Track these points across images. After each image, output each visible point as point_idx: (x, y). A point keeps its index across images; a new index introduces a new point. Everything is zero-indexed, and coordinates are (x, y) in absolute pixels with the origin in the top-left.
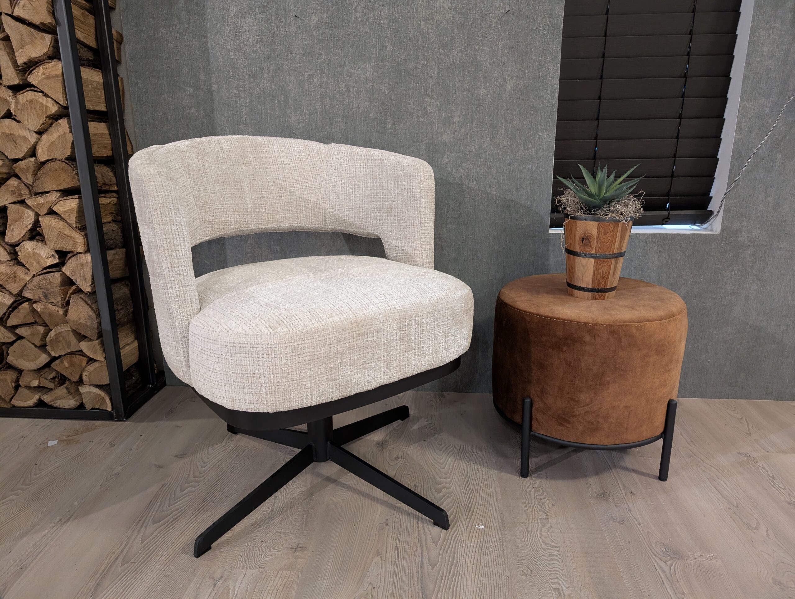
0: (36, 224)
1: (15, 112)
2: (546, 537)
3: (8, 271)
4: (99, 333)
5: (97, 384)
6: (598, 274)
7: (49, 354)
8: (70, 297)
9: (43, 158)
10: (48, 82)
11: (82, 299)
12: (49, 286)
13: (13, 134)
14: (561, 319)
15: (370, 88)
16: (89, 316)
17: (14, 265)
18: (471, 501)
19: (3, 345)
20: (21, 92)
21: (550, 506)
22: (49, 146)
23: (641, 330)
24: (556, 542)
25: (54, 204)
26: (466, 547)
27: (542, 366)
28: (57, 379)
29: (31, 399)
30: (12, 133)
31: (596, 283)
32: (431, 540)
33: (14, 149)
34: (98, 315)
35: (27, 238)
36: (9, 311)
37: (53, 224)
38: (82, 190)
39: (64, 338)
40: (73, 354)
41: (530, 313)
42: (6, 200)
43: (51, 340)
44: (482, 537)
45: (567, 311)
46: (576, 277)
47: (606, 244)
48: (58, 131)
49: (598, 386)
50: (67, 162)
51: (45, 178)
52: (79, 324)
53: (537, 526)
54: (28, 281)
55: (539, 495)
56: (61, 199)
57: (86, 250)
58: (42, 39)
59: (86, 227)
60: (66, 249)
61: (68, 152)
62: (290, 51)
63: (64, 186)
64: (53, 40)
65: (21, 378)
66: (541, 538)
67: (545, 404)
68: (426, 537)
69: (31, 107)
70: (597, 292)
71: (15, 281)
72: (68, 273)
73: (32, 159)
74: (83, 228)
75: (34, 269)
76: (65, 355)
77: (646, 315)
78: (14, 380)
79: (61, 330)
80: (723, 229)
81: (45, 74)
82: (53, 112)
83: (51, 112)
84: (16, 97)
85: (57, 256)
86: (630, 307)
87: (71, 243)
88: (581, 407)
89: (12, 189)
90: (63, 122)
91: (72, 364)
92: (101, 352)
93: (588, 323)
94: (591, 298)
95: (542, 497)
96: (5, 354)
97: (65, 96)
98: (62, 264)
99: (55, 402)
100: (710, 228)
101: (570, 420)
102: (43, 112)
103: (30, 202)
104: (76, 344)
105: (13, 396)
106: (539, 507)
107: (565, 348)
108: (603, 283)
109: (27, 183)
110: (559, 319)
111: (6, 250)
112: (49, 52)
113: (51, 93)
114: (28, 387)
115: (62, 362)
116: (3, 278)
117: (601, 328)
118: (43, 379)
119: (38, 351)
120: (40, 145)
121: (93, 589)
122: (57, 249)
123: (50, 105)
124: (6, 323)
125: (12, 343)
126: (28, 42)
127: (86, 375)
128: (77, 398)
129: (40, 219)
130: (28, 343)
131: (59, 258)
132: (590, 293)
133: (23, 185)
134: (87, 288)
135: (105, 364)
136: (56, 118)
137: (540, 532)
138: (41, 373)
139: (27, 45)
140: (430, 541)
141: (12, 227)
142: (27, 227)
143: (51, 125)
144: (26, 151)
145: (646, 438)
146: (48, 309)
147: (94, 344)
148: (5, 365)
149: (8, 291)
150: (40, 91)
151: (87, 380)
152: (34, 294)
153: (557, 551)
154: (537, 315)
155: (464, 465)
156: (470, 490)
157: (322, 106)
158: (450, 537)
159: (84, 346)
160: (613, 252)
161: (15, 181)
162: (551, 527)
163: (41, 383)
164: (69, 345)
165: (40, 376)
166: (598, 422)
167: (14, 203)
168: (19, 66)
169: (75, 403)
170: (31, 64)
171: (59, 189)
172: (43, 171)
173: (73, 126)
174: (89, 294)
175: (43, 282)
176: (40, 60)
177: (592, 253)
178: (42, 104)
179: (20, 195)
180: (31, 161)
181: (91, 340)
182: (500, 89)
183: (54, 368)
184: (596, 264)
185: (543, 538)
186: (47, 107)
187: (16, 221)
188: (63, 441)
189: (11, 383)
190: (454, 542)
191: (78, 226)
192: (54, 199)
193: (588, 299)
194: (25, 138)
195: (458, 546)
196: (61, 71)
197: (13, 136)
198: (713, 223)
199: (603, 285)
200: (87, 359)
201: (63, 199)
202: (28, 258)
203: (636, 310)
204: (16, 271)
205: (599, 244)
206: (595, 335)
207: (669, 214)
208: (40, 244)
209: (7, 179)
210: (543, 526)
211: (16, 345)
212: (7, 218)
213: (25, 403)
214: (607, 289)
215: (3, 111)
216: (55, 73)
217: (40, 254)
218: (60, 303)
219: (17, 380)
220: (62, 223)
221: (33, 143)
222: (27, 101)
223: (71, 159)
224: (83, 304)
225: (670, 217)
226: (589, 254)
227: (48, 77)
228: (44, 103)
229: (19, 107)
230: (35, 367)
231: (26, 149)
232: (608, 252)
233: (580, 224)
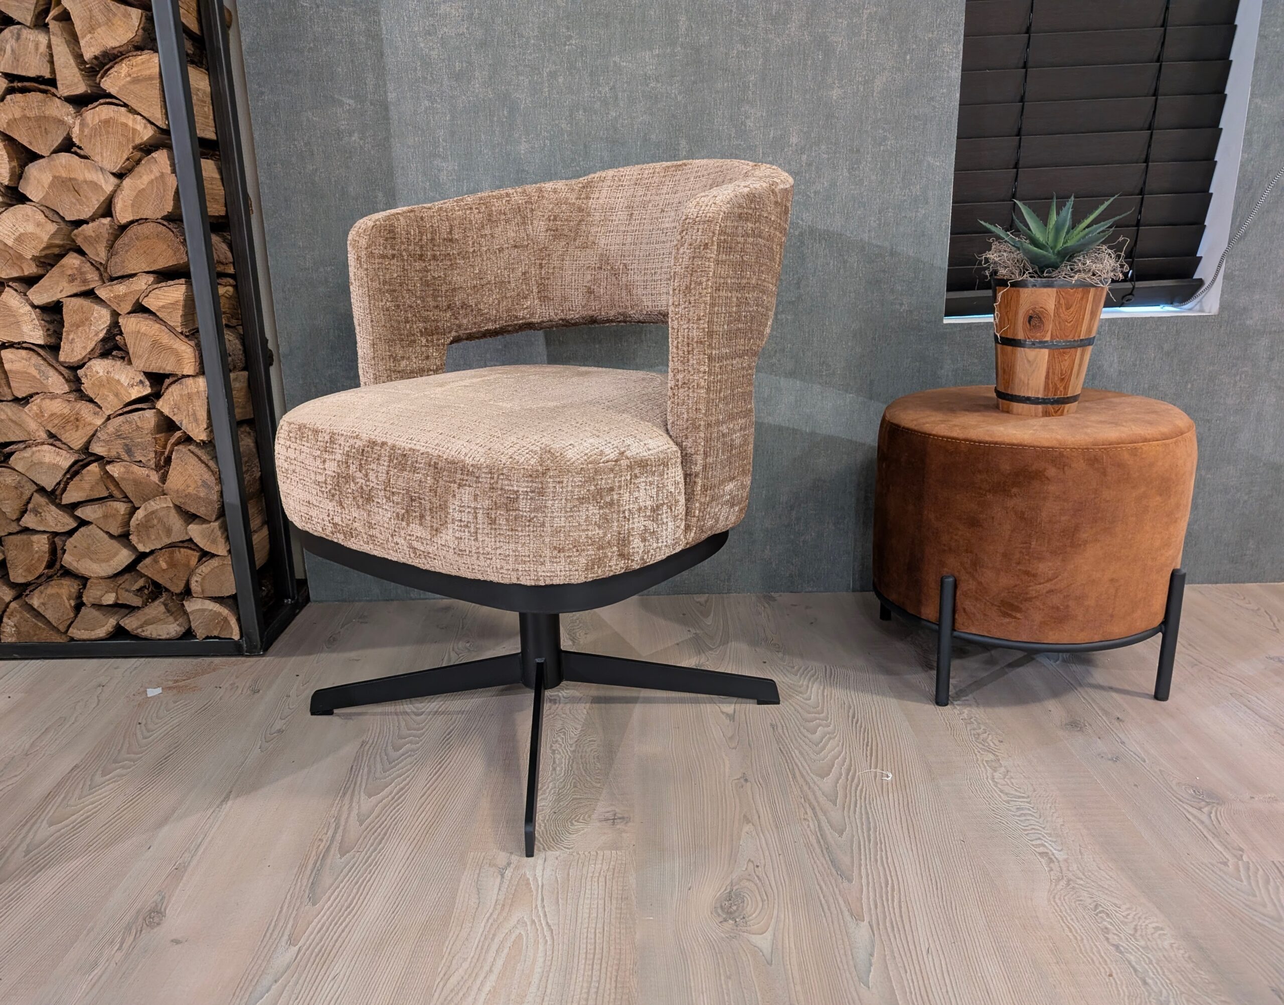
0: (115, 329)
1: (80, 140)
2: (1004, 785)
3: (66, 411)
4: (219, 509)
5: (214, 595)
6: (1054, 373)
7: (134, 549)
8: (171, 452)
9: (125, 217)
10: (136, 88)
11: (192, 452)
12: (135, 433)
13: (75, 179)
14: (1008, 444)
15: (651, 92)
16: (203, 481)
17: (76, 400)
18: (868, 742)
19: (54, 538)
20: (90, 106)
21: (997, 742)
22: (137, 195)
23: (1136, 455)
24: (1021, 790)
25: (143, 295)
26: (883, 804)
27: (974, 523)
28: (146, 591)
29: (103, 626)
30: (72, 176)
31: (1051, 389)
32: (825, 798)
33: (75, 204)
34: (220, 480)
35: (97, 354)
36: (65, 480)
37: (143, 329)
38: (192, 269)
39: (160, 520)
40: (175, 547)
41: (953, 438)
42: (61, 291)
43: (138, 524)
44: (904, 791)
45: (1015, 432)
46: (1017, 381)
47: (1069, 325)
48: (151, 171)
49: (1068, 549)
50: (165, 223)
51: (127, 251)
52: (186, 496)
53: (984, 772)
54: (100, 427)
55: (974, 729)
56: (156, 286)
57: (197, 371)
58: (125, 17)
59: (198, 331)
60: (164, 370)
61: (169, 207)
62: (518, 34)
63: (161, 264)
64: (143, 18)
65: (86, 591)
66: (996, 786)
67: (980, 583)
68: (814, 794)
69: (108, 133)
70: (1052, 403)
71: (77, 427)
72: (166, 411)
73: (106, 221)
74: (192, 334)
75: (109, 407)
76: (161, 549)
77: (1142, 433)
78: (74, 595)
79: (156, 507)
80: (1222, 308)
81: (130, 75)
82: (145, 139)
83: (142, 138)
84: (81, 115)
85: (147, 383)
86: (1112, 423)
87: (173, 359)
88: (1040, 584)
89: (70, 272)
90: (161, 156)
91: (172, 564)
92: (223, 541)
93: (1052, 448)
94: (1041, 414)
95: (980, 731)
96: (59, 552)
97: (164, 111)
98: (157, 395)
99: (144, 629)
100: (1198, 307)
101: (1022, 606)
102: (128, 140)
103: (102, 293)
104: (178, 528)
105: (72, 623)
106: (981, 746)
107: (1014, 490)
108: (1062, 389)
109: (96, 261)
110: (1004, 444)
111: (62, 374)
112: (137, 38)
113: (140, 107)
114: (98, 606)
115: (156, 561)
116: (56, 422)
117: (1073, 454)
118: (123, 592)
119: (115, 544)
120: (121, 196)
121: (307, 892)
122: (147, 371)
123: (139, 127)
124: (61, 499)
125: (71, 533)
126: (101, 21)
127: (197, 581)
128: (181, 620)
129: (120, 320)
130: (99, 531)
131: (151, 386)
132: (1040, 406)
133: (89, 264)
134: (200, 435)
135: (228, 561)
136: (147, 149)
137: (993, 779)
138: (119, 582)
139: (100, 26)
140: (822, 799)
141: (71, 337)
142: (96, 335)
143: (138, 162)
144: (97, 206)
145: (1139, 631)
146: (132, 473)
147: (212, 527)
148: (58, 570)
149: (64, 444)
150: (122, 103)
151: (199, 589)
152: (110, 449)
153: (1027, 802)
154: (966, 440)
155: (839, 694)
156: (861, 727)
157: (572, 125)
158: (853, 792)
159: (195, 531)
160: (1079, 336)
161: (75, 258)
162: (1008, 771)
163: (120, 598)
164: (169, 531)
165: (119, 586)
166: (1068, 606)
167: (75, 295)
168: (85, 63)
169: (178, 629)
170: (104, 59)
171: (151, 270)
172: (124, 239)
173: (178, 162)
174: (203, 445)
175: (126, 427)
176: (121, 52)
177: (1046, 339)
178: (126, 125)
179: (85, 281)
180: (104, 224)
181: (204, 521)
182: (864, 89)
183: (143, 571)
184: (1052, 358)
185: (999, 786)
186: (134, 130)
187: (78, 326)
188: (170, 688)
189: (69, 600)
190: (861, 798)
191: (184, 330)
192: (144, 287)
193: (1036, 416)
194: (96, 184)
195: (870, 804)
196: (157, 70)
197: (73, 182)
198: (1204, 300)
199: (1061, 391)
200: (198, 554)
201: (160, 285)
202: (99, 389)
203: (1123, 426)
204: (80, 409)
205: (1057, 324)
206: (1064, 466)
207: (1134, 287)
208: (119, 363)
209: (61, 256)
210: (995, 771)
211: (77, 535)
212: (61, 323)
213: (93, 633)
214: (1068, 398)
215: (57, 140)
216: (148, 72)
217: (118, 381)
218: (152, 463)
219: (80, 596)
220: (158, 326)
221: (108, 193)
222: (99, 121)
223: (174, 219)
224: (194, 460)
225: (1134, 293)
226: (1041, 342)
227: (136, 81)
228: (130, 123)
229: (86, 131)
230: (111, 571)
231: (96, 202)
232: (1071, 336)
233: (1026, 294)
